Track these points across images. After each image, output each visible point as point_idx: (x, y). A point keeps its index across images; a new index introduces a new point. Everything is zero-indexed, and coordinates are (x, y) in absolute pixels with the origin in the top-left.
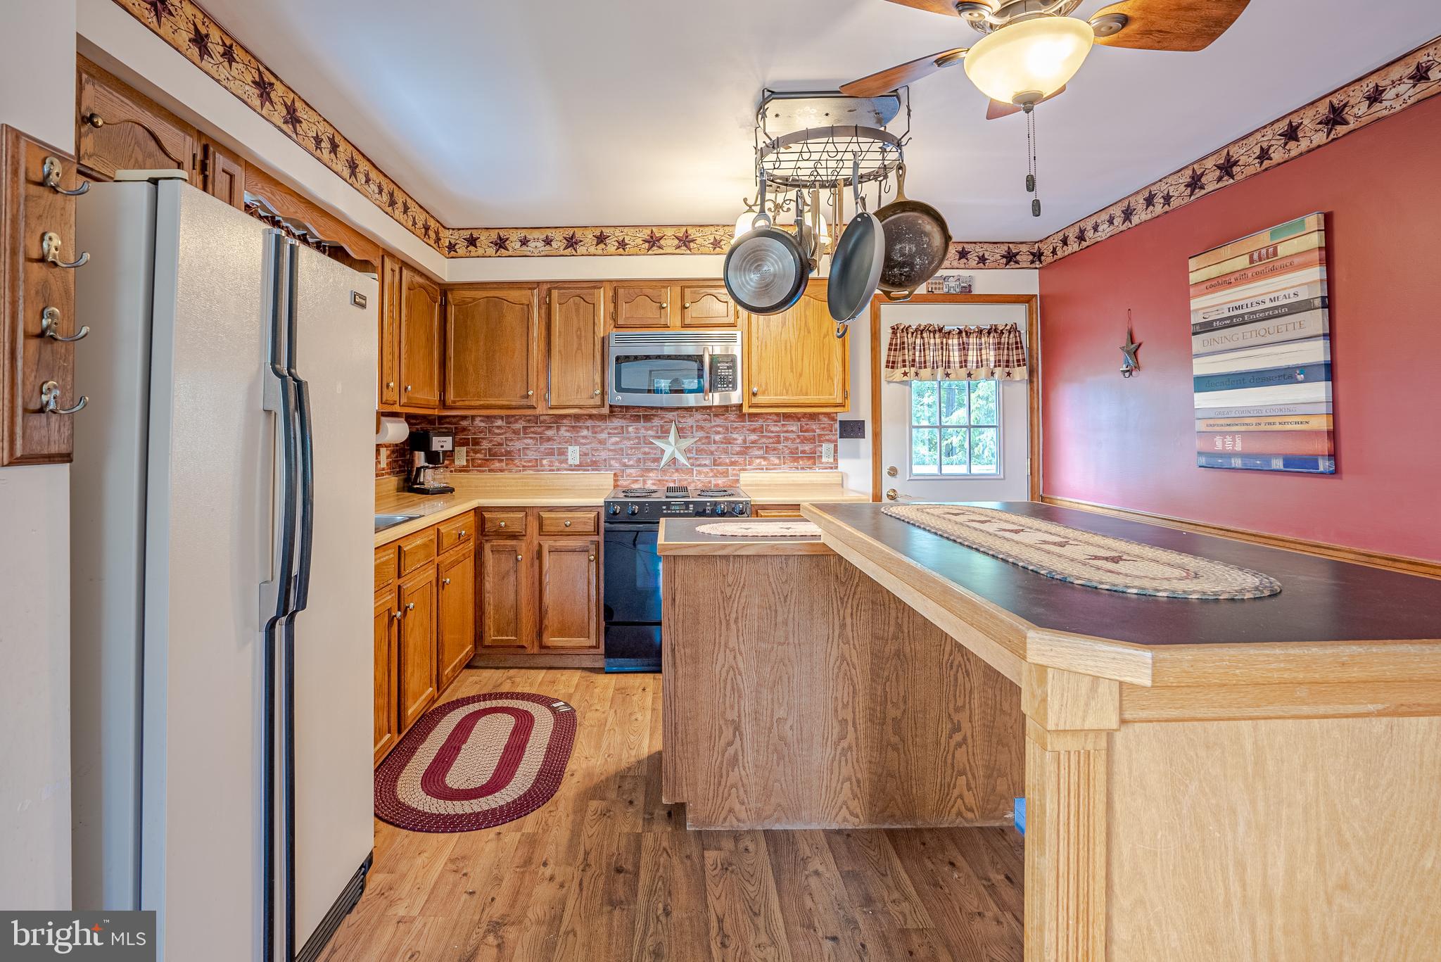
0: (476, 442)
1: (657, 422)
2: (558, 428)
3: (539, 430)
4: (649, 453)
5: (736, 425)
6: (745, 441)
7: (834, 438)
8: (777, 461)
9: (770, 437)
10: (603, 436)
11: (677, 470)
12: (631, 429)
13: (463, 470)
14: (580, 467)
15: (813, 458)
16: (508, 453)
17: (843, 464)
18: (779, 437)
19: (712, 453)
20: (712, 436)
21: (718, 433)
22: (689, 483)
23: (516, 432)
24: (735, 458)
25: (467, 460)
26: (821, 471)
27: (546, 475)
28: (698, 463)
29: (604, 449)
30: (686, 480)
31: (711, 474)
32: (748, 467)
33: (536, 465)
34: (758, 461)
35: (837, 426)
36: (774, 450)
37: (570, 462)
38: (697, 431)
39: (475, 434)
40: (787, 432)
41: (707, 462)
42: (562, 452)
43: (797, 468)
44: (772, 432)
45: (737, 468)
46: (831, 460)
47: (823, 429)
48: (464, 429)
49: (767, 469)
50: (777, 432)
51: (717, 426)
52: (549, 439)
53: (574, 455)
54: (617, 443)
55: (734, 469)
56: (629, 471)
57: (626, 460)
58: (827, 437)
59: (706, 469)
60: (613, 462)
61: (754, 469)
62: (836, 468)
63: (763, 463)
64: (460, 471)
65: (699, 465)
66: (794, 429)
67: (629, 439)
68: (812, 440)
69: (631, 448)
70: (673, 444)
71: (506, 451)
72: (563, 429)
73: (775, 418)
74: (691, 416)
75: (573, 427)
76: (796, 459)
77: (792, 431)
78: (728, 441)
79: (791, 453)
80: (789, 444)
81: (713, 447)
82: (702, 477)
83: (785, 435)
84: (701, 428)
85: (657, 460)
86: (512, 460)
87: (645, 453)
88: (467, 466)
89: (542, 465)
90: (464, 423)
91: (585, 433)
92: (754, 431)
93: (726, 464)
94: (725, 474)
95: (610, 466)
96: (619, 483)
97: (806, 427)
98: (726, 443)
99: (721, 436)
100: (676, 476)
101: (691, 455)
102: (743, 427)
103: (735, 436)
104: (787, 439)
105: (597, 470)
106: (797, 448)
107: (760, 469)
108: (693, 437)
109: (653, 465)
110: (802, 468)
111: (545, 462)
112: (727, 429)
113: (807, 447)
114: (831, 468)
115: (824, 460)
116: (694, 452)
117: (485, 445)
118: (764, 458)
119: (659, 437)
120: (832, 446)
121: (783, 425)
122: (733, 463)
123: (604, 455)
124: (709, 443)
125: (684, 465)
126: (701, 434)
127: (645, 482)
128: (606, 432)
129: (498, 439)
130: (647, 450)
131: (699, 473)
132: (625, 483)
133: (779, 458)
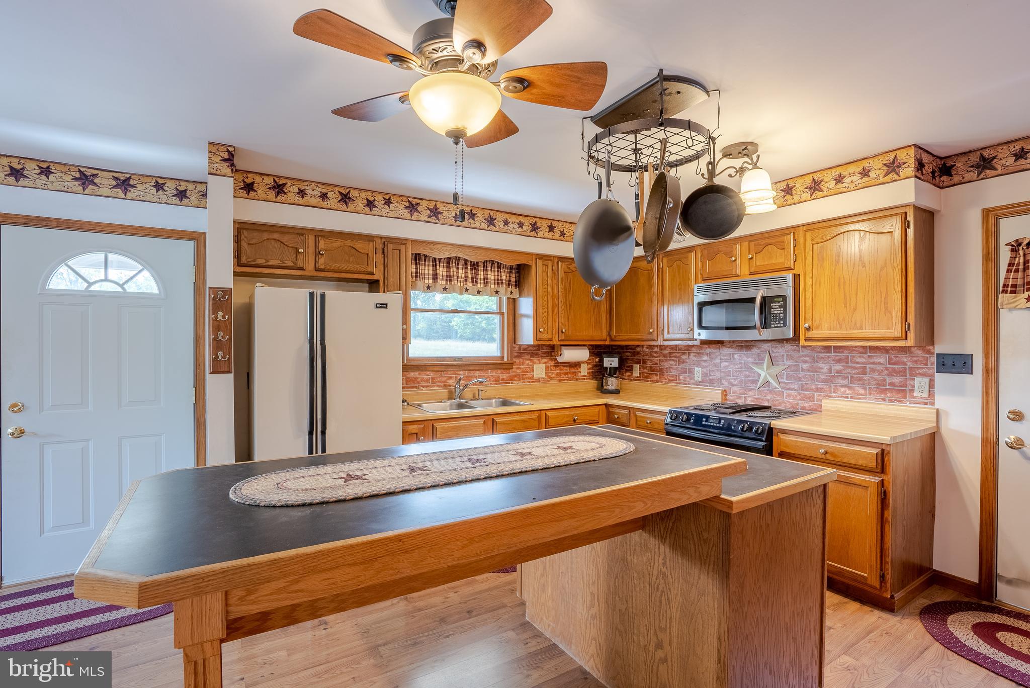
0: (644, 362)
1: (755, 351)
2: (689, 354)
3: (678, 355)
4: (749, 376)
5: (821, 355)
6: (830, 370)
7: (929, 372)
8: (862, 391)
9: (855, 368)
10: (717, 361)
11: (770, 392)
12: (736, 356)
13: (638, 379)
14: (702, 383)
15: (903, 392)
16: (661, 370)
17: (940, 402)
18: (865, 368)
19: (800, 380)
20: (800, 364)
21: (806, 362)
22: (780, 404)
23: (665, 356)
24: (821, 385)
25: (640, 373)
26: (912, 405)
27: (681, 387)
28: (788, 387)
29: (718, 371)
30: (777, 400)
31: (799, 398)
32: (833, 394)
33: (676, 380)
34: (843, 389)
35: (934, 359)
36: (860, 380)
37: (696, 379)
38: (787, 360)
39: (643, 356)
40: (873, 363)
41: (796, 387)
42: (691, 371)
43: (884, 400)
44: (858, 363)
45: (822, 394)
46: (926, 395)
47: (916, 362)
48: (638, 353)
49: (851, 398)
50: (863, 363)
51: (805, 356)
52: (684, 362)
53: (698, 372)
54: (726, 367)
55: (819, 395)
56: (735, 389)
57: (733, 380)
58: (921, 371)
59: (794, 393)
60: (723, 381)
61: (839, 397)
62: (933, 404)
63: (848, 392)
64: (636, 380)
65: (789, 389)
66: (882, 360)
67: (734, 364)
68: (903, 373)
69: (736, 371)
70: (765, 369)
71: (660, 368)
72: (692, 354)
73: (861, 350)
74: (782, 347)
75: (698, 353)
76: (883, 391)
77: (879, 363)
78: (816, 370)
79: (878, 384)
80: (876, 375)
81: (801, 374)
82: (791, 400)
83: (871, 366)
84: (790, 357)
85: (756, 382)
86: (663, 375)
87: (746, 376)
88: (640, 377)
89: (680, 380)
90: (638, 349)
91: (705, 358)
92: (839, 361)
93: (812, 390)
94: (812, 399)
95: (722, 384)
96: (728, 398)
97: (894, 360)
98: (812, 372)
99: (807, 365)
100: (769, 397)
101: (782, 380)
102: (829, 357)
103: (820, 365)
104: (873, 370)
105: (713, 386)
106: (885, 380)
107: (844, 397)
108: (784, 365)
109: (752, 386)
110: (890, 401)
111: (681, 378)
112: (814, 359)
113: (896, 380)
114: (926, 404)
115: (916, 394)
116: (785, 377)
117: (649, 364)
118: (849, 388)
119: (756, 364)
120: (927, 380)
121: (869, 356)
122: (818, 390)
123: (717, 375)
124: (798, 371)
125: (776, 388)
126: (788, 363)
127: (745, 398)
128: (719, 357)
129: (655, 360)
130: (747, 373)
131: (789, 395)
132: (732, 398)
133: (865, 388)
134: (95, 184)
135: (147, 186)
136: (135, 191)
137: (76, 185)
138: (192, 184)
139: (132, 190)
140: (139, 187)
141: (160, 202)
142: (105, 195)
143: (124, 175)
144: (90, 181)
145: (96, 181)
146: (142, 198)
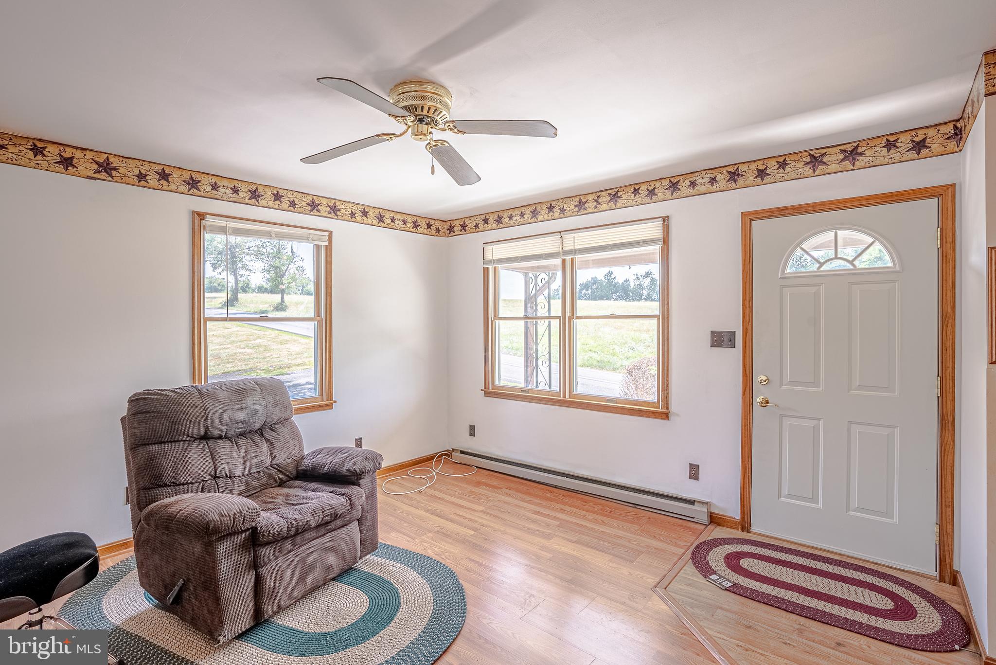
134: (825, 163)
135: (877, 148)
136: (864, 158)
137: (808, 170)
138: (933, 128)
139: (860, 158)
140: (868, 153)
141: (893, 162)
142: (833, 171)
143: (851, 145)
144: (820, 162)
145: (825, 159)
146: (871, 164)
